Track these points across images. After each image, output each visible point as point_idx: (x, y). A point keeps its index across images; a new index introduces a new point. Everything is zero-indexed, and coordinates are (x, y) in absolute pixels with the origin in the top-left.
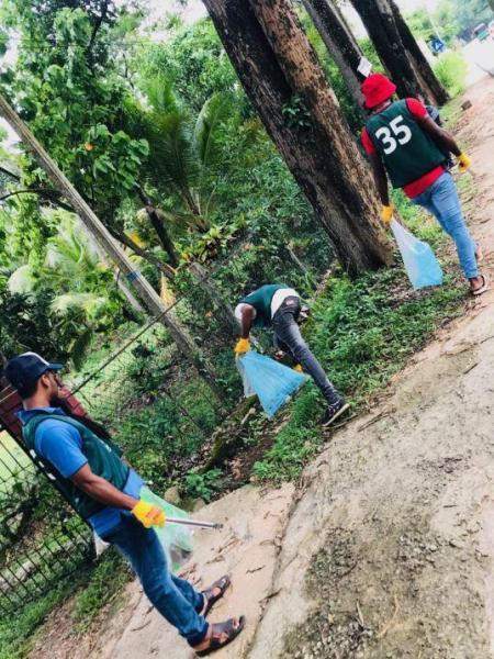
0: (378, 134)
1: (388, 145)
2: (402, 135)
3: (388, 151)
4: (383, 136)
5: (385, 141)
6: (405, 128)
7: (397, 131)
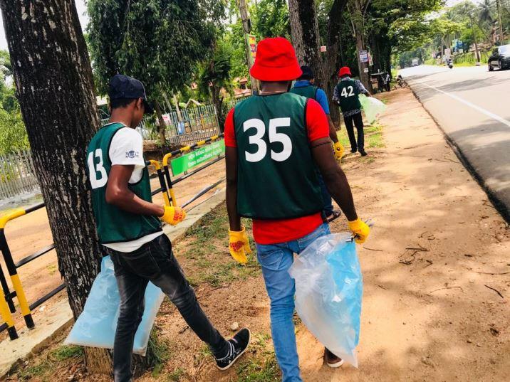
0: (247, 125)
1: (254, 149)
2: (278, 147)
3: (250, 157)
4: (253, 131)
5: (253, 140)
6: (286, 140)
7: (274, 137)
